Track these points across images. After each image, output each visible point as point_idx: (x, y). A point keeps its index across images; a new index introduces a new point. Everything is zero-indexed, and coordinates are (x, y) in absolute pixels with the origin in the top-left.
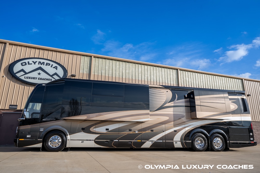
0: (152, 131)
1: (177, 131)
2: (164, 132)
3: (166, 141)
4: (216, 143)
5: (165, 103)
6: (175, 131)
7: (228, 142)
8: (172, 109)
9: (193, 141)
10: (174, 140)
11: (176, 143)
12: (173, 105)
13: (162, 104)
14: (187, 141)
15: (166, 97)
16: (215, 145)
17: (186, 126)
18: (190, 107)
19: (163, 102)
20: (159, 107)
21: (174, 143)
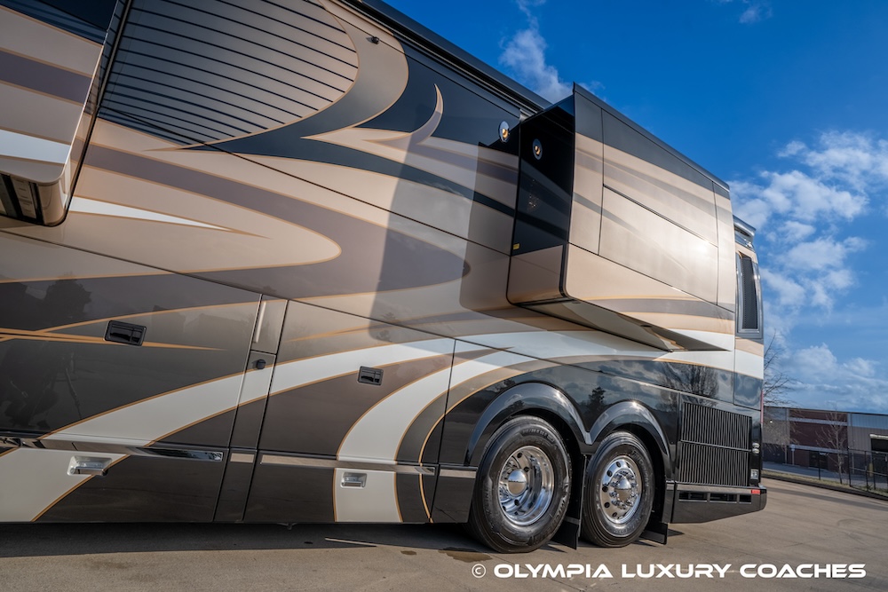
0: (127, 335)
1: (384, 380)
2: (259, 365)
3: (267, 459)
4: (611, 490)
5: (335, 117)
6: (370, 376)
7: (670, 487)
8: (384, 189)
9: (489, 466)
10: (344, 454)
11: (357, 480)
12: (399, 156)
13: (307, 113)
14: (444, 473)
15: (352, 73)
16: (607, 505)
17: (462, 347)
18: (518, 214)
19: (322, 105)
20: (273, 126)
21: (340, 476)
